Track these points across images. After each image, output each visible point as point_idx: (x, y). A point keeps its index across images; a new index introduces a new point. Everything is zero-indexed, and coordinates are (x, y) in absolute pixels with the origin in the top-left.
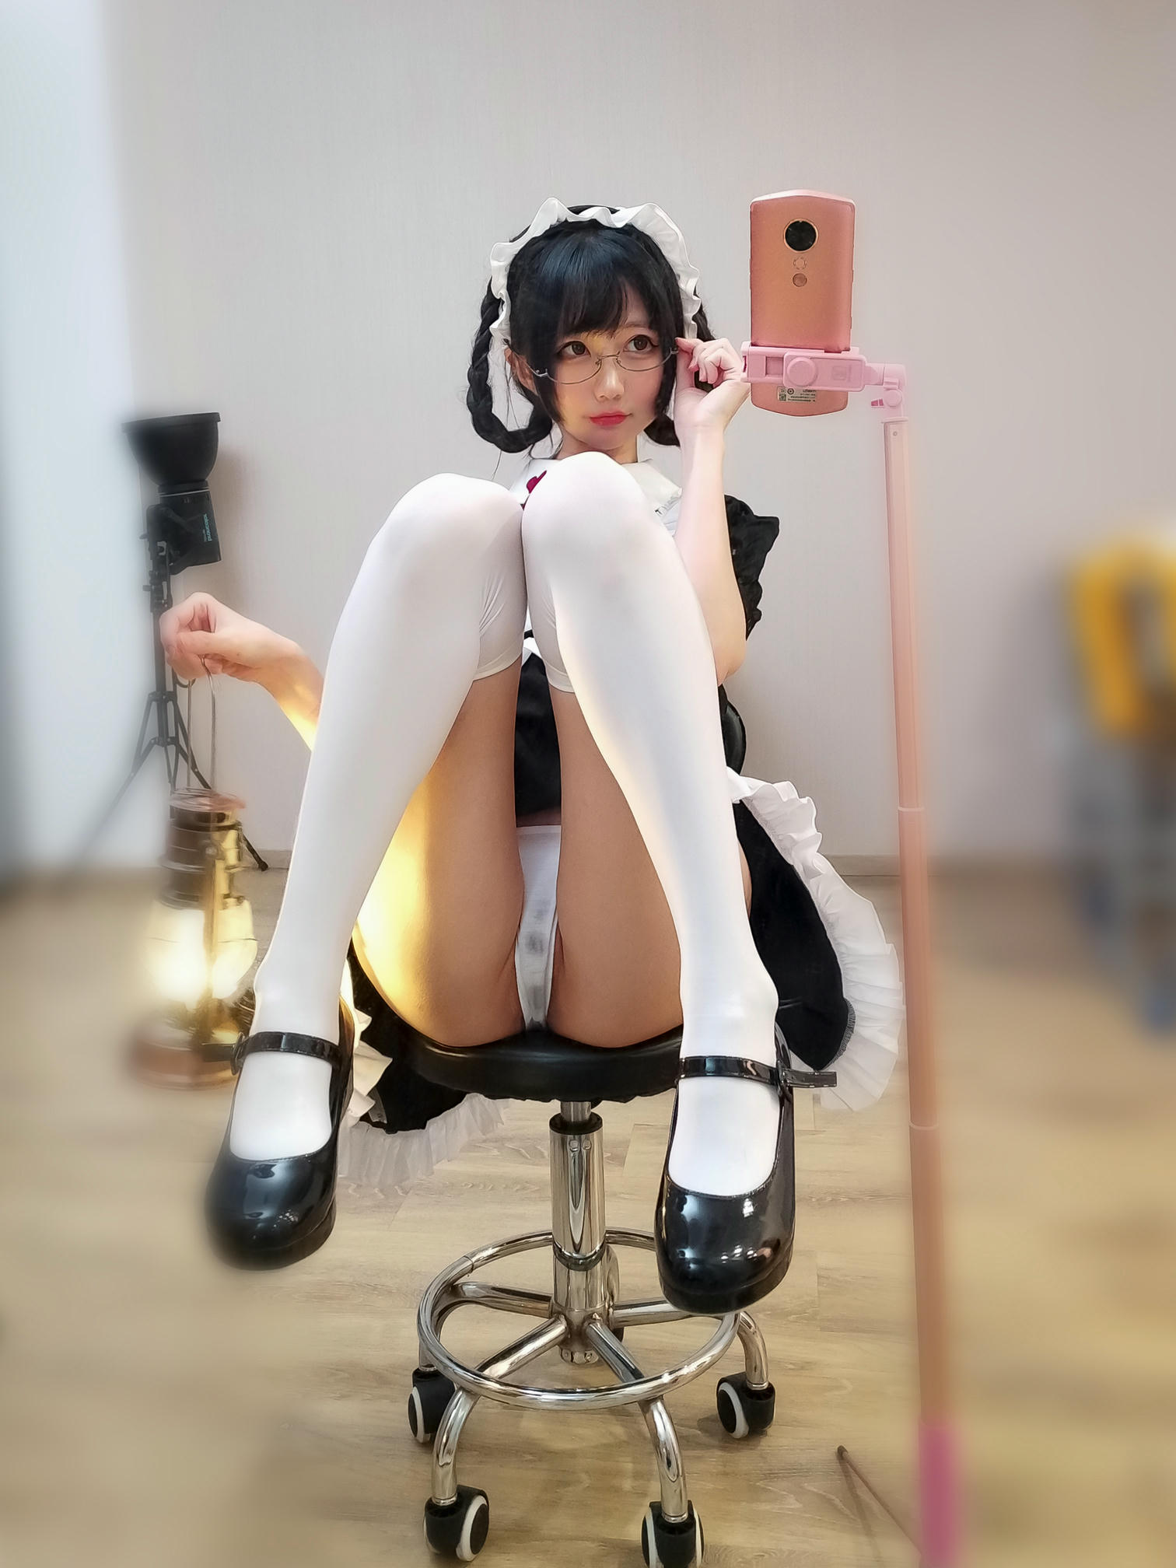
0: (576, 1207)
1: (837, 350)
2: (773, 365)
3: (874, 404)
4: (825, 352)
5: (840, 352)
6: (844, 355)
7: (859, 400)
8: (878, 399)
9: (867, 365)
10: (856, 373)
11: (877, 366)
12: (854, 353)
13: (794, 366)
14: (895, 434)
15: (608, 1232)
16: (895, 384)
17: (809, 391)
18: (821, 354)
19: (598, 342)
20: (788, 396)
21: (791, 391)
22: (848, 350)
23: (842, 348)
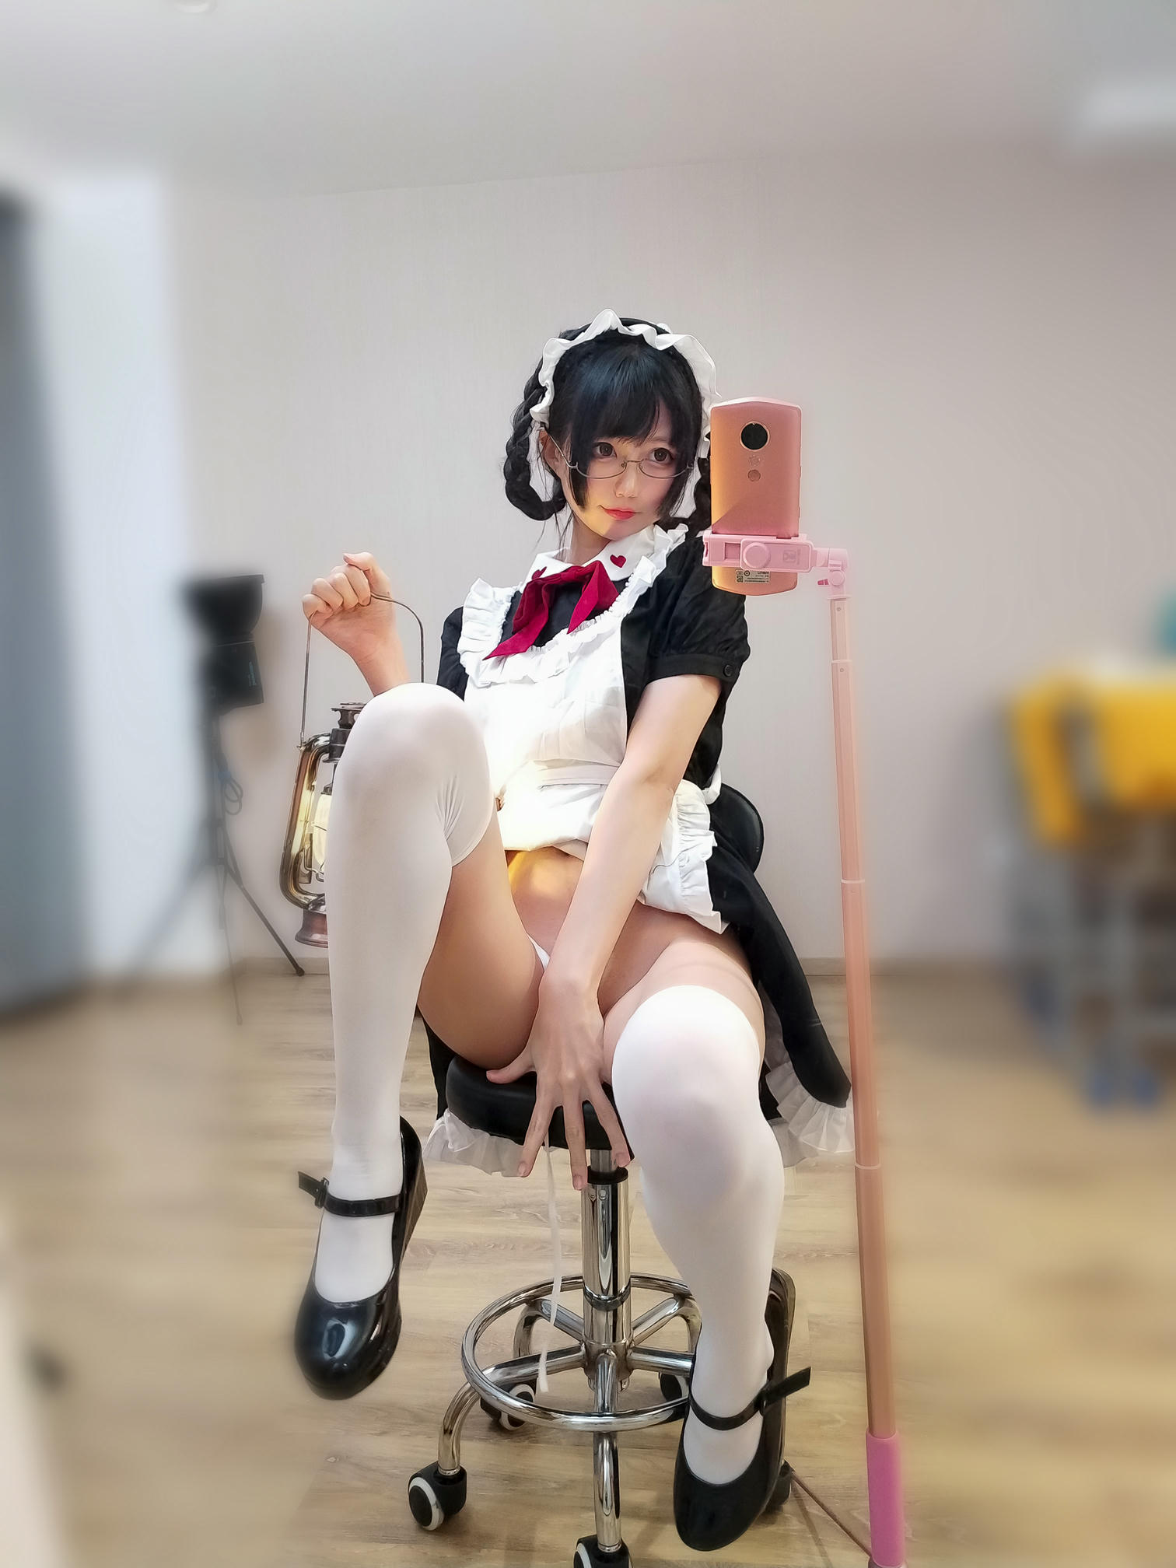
0: (605, 1257)
1: (787, 536)
2: (731, 551)
3: (820, 583)
4: (777, 538)
5: (790, 538)
6: (793, 540)
7: (806, 580)
8: (824, 579)
9: (814, 549)
10: (801, 557)
11: (822, 551)
12: (802, 539)
13: (751, 548)
14: (839, 609)
15: (632, 1277)
16: (839, 566)
17: (764, 573)
18: (774, 539)
19: (627, 448)
20: (745, 578)
21: (747, 573)
22: (797, 536)
23: (792, 533)
